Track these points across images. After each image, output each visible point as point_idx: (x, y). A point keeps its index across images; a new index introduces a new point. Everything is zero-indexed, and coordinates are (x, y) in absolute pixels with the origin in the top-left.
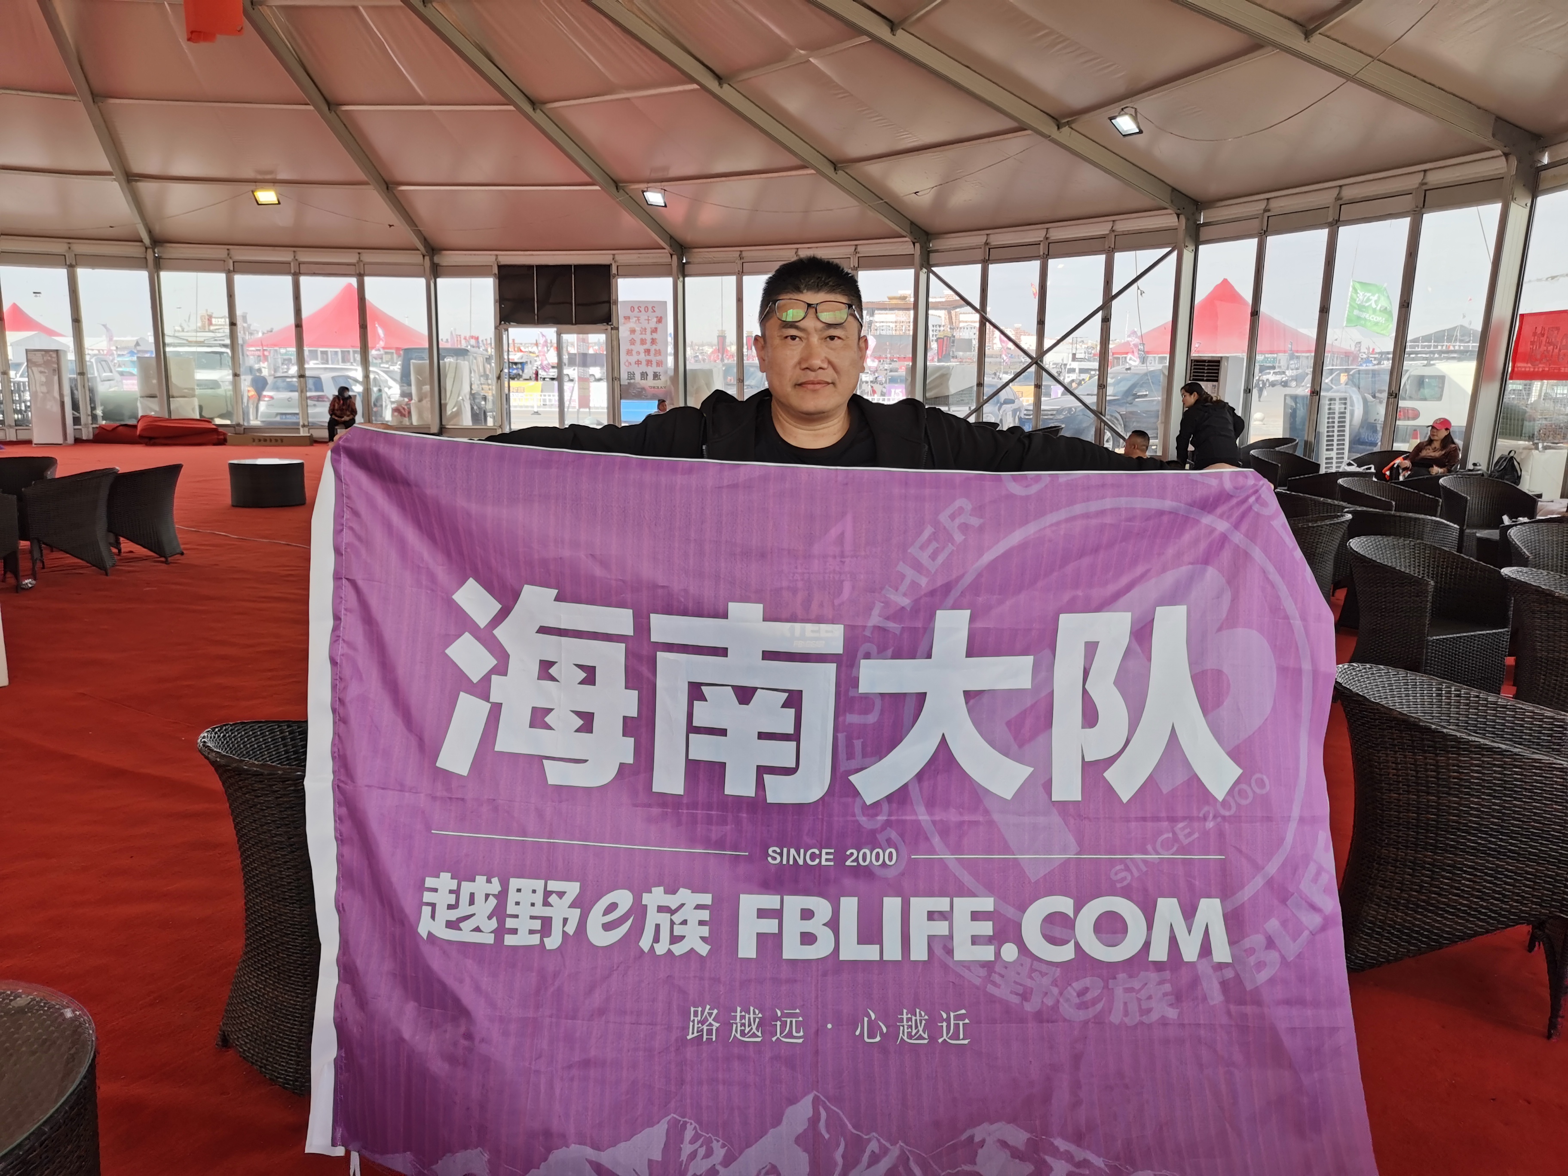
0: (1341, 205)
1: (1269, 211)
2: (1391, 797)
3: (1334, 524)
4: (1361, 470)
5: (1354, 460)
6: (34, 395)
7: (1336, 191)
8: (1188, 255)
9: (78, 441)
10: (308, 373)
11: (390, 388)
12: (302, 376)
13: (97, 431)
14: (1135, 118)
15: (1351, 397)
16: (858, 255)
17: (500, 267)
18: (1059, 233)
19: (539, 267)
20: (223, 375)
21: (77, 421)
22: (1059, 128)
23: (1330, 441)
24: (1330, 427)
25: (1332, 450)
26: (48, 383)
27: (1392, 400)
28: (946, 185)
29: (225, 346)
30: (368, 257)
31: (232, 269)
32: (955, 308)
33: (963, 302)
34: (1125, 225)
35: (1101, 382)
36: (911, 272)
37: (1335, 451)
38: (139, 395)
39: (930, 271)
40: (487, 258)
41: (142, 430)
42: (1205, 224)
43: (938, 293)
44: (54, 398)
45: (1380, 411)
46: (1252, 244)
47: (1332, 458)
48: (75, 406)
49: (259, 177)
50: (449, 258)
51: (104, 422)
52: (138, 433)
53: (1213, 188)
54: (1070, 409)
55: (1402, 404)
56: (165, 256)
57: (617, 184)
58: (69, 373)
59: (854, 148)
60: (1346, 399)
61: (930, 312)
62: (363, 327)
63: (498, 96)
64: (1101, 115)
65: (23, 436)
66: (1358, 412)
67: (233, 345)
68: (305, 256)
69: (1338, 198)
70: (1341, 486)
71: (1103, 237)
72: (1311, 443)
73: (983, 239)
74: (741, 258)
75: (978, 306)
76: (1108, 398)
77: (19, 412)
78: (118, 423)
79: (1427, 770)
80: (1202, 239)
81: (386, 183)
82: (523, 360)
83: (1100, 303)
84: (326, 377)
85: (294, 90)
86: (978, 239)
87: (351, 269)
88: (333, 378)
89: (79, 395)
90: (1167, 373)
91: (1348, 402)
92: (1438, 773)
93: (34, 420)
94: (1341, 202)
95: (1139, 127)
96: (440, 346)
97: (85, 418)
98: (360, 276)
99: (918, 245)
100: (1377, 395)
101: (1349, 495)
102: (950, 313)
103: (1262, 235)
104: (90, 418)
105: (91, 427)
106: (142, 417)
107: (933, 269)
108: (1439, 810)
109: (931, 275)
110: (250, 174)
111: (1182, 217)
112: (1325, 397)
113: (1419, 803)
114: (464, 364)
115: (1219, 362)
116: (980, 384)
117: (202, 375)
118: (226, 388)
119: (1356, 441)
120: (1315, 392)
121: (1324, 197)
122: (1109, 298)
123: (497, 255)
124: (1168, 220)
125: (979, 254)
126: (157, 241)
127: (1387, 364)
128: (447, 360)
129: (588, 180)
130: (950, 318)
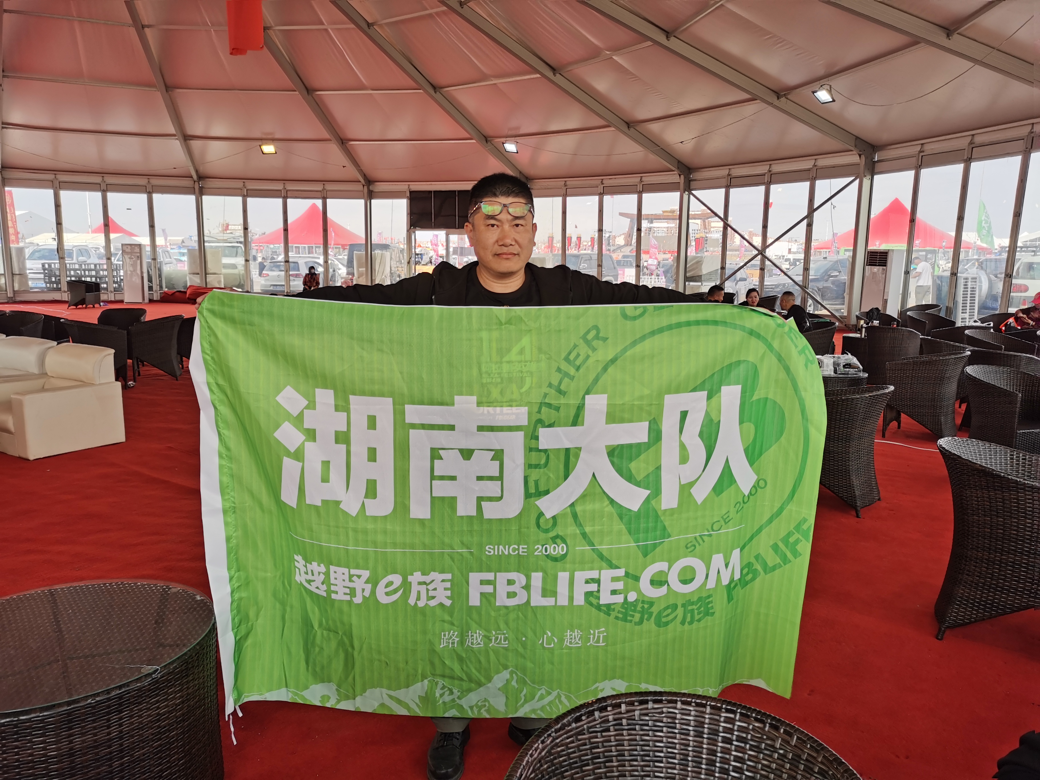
0: (972, 148)
1: (923, 152)
2: (974, 519)
3: (957, 358)
4: (984, 325)
5: (979, 319)
6: (126, 272)
7: (970, 138)
8: (866, 182)
9: (151, 301)
10: (291, 260)
11: (339, 269)
12: (287, 261)
13: (163, 295)
14: (830, 91)
15: (980, 277)
16: (643, 183)
17: (411, 192)
18: (778, 167)
19: (435, 192)
20: (240, 261)
21: (150, 288)
22: (778, 98)
23: (964, 306)
24: (965, 297)
25: (966, 313)
26: (134, 265)
27: (1007, 279)
28: (702, 136)
29: (241, 242)
30: (329, 187)
31: (246, 194)
32: (708, 218)
33: (713, 215)
34: (824, 162)
35: (806, 267)
36: (678, 194)
37: (968, 314)
38: (188, 273)
39: (690, 193)
40: (403, 187)
41: (189, 295)
42: (879, 161)
43: (696, 207)
44: (137, 274)
45: (999, 287)
46: (912, 173)
47: (966, 318)
48: (150, 280)
49: (264, 137)
50: (379, 187)
51: (166, 290)
52: (187, 296)
53: (885, 137)
54: (784, 285)
55: (1014, 281)
56: (206, 186)
57: (486, 139)
58: (146, 259)
59: (641, 114)
60: (976, 278)
61: (690, 221)
62: (325, 230)
63: (413, 84)
64: (806, 91)
65: (118, 298)
66: (985, 286)
67: (246, 242)
68: (291, 186)
69: (971, 143)
70: (968, 336)
71: (809, 170)
72: (951, 308)
73: (727, 172)
74: (565, 185)
75: (722, 217)
76: (810, 277)
77: (117, 283)
78: (175, 290)
79: (997, 502)
80: (876, 171)
81: (341, 140)
82: (422, 252)
83: (805, 214)
84: (301, 262)
85: (286, 81)
86: (724, 172)
87: (319, 194)
88: (306, 263)
89: (152, 273)
90: (851, 260)
91: (978, 280)
92: (1004, 503)
93: (125, 288)
94: (973, 146)
95: (833, 98)
96: (373, 243)
97: (155, 287)
98: (324, 199)
99: (682, 177)
100: (998, 276)
101: (972, 341)
102: (704, 222)
103: (918, 168)
104: (158, 287)
105: (159, 292)
106: (190, 286)
107: (693, 192)
108: (1004, 527)
109: (691, 196)
110: (258, 135)
111: (863, 157)
112: (961, 277)
113: (992, 522)
114: (387, 254)
115: (887, 253)
116: (723, 268)
117: (225, 261)
118: (241, 269)
119: (983, 307)
120: (954, 274)
121: (962, 142)
122: (812, 210)
123: (409, 185)
124: (853, 158)
125: (724, 182)
126: (201, 177)
127: (1005, 256)
128: (376, 252)
129: (468, 136)
130: (705, 225)
